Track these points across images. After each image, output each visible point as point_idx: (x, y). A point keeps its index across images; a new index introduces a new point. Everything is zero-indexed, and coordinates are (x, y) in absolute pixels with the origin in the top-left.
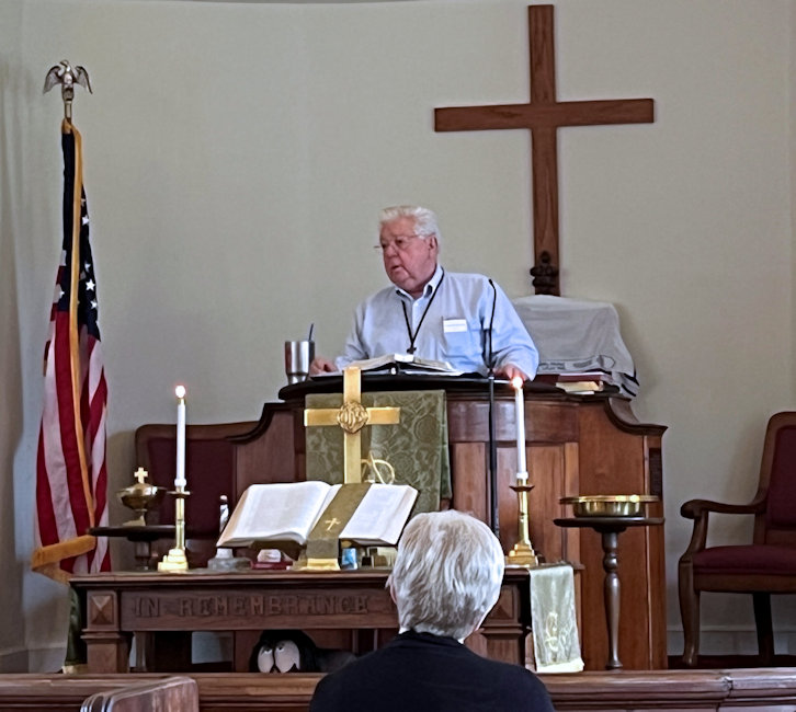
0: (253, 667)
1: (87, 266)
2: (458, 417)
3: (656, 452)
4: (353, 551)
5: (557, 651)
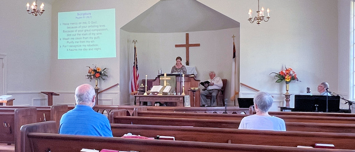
0: (154, 105)
1: (137, 62)
2: (177, 79)
5: (188, 105)
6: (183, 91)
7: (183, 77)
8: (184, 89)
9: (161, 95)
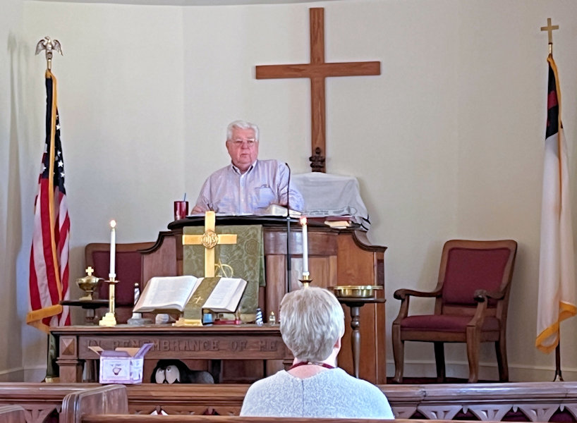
0: (153, 380)
1: (59, 153)
2: (269, 240)
3: (381, 261)
4: (210, 315)
7: (305, 229)
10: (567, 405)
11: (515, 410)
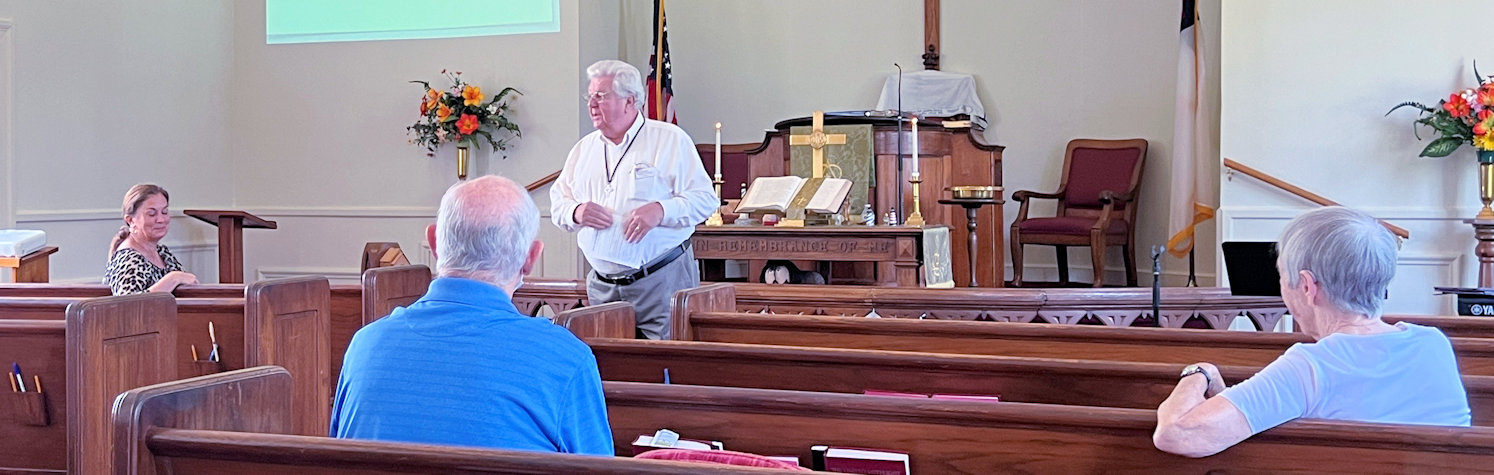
0: (762, 280)
1: (666, 55)
2: (879, 140)
3: (998, 162)
5: (939, 276)
6: (913, 203)
7: (915, 128)
8: (916, 193)
9: (797, 223)
10: (1203, 312)
11: (1145, 316)
